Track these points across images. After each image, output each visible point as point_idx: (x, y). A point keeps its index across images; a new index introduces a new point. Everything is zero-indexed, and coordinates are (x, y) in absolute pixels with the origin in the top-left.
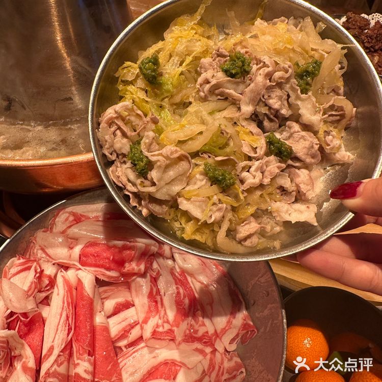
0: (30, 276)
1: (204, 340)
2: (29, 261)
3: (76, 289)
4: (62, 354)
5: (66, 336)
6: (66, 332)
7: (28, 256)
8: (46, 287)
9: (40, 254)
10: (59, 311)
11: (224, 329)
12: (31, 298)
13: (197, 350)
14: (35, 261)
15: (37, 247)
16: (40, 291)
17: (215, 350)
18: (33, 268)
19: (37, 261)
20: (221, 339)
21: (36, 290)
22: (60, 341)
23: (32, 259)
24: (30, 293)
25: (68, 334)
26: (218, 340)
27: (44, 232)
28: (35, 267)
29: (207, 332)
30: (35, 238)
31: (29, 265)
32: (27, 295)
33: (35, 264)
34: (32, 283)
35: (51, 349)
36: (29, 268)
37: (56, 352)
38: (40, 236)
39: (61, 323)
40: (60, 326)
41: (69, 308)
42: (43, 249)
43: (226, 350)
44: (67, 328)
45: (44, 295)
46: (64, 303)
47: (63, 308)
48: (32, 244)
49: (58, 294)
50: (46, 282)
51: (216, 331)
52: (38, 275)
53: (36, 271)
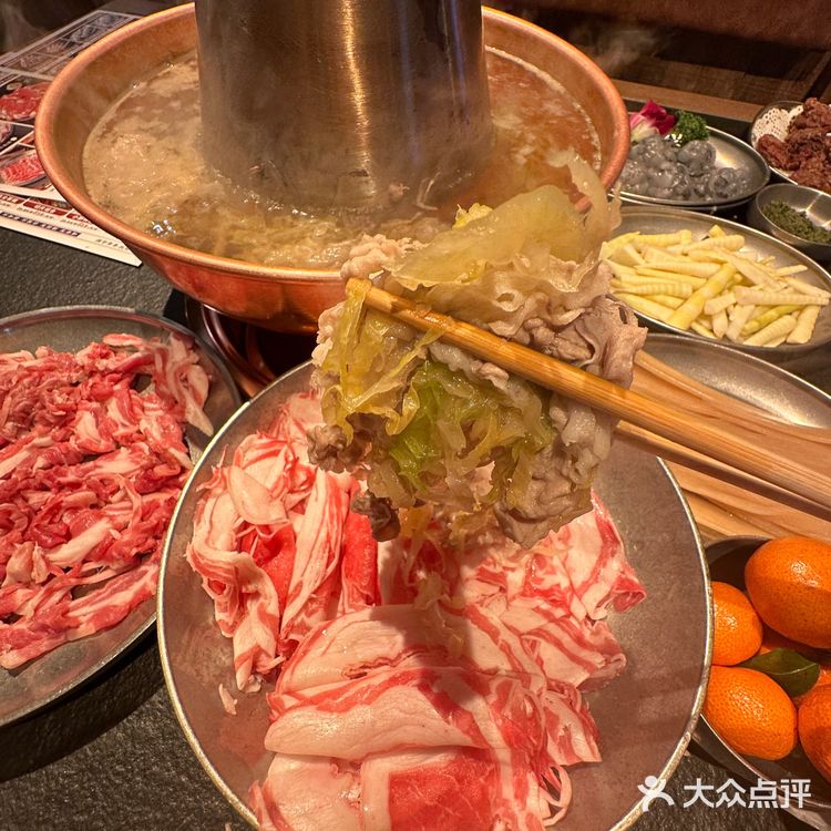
0: (277, 467)
1: (553, 597)
2: (276, 441)
3: (349, 493)
4: (314, 596)
5: (324, 567)
6: (325, 560)
7: (274, 435)
8: (302, 485)
9: (294, 431)
10: (317, 526)
11: (587, 582)
12: (278, 502)
13: (537, 610)
14: (286, 442)
15: (290, 421)
16: (292, 491)
17: (570, 614)
18: (282, 455)
19: (289, 443)
20: (580, 598)
21: (286, 490)
22: (314, 574)
23: (281, 438)
24: (275, 494)
25: (327, 566)
26: (575, 600)
27: (302, 397)
28: (286, 454)
29: (558, 585)
30: (288, 406)
31: (276, 448)
32: (271, 495)
33: (285, 448)
34: (279, 479)
35: (300, 586)
36: (275, 454)
37: (306, 593)
38: (295, 402)
39: (317, 546)
40: (315, 551)
41: (332, 523)
42: (298, 425)
43: (588, 617)
44: (326, 555)
45: (296, 498)
46: (324, 514)
47: (322, 523)
48: (282, 416)
49: (316, 499)
50: (302, 477)
51: (571, 584)
52: (289, 466)
53: (286, 459)
